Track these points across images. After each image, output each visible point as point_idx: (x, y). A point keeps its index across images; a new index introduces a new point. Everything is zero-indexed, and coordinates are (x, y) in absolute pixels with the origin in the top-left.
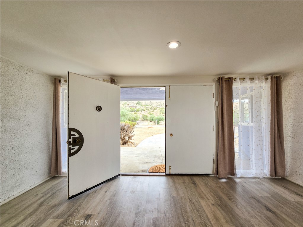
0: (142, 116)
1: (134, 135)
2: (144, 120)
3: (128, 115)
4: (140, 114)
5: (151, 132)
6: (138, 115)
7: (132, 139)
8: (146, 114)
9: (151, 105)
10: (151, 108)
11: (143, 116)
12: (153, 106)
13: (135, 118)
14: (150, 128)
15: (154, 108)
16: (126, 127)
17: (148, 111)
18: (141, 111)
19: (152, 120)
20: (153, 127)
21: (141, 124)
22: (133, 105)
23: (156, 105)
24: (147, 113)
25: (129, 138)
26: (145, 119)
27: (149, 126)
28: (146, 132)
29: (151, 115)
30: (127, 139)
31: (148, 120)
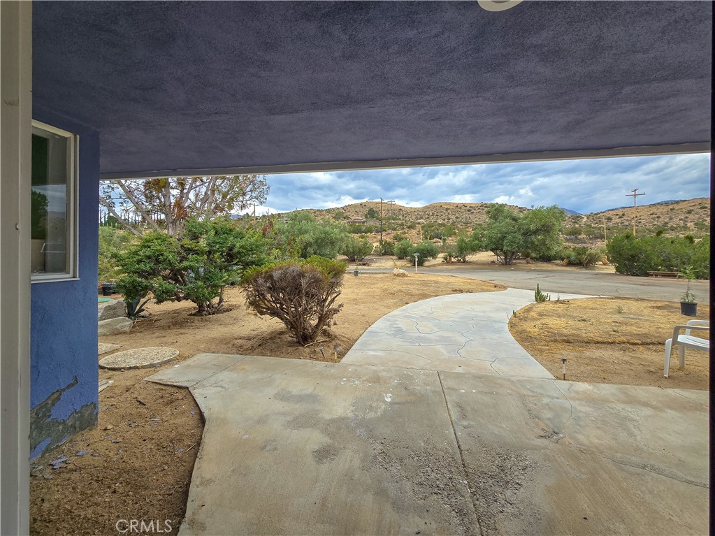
0: (378, 244)
1: (341, 306)
2: (384, 254)
3: (342, 240)
4: (375, 240)
5: (401, 291)
6: (369, 240)
7: (332, 323)
8: (388, 238)
9: (401, 217)
10: (402, 225)
11: (381, 244)
12: (407, 219)
13: (360, 250)
14: (398, 275)
15: (409, 224)
16: (303, 282)
17: (395, 232)
18: (377, 232)
19: (403, 254)
20: (406, 273)
21: (374, 266)
22: (357, 218)
23: (414, 217)
24: (392, 236)
25: (321, 319)
26: (386, 251)
27: (396, 271)
28: (386, 290)
29: (402, 242)
30: (314, 322)
31: (393, 255)
